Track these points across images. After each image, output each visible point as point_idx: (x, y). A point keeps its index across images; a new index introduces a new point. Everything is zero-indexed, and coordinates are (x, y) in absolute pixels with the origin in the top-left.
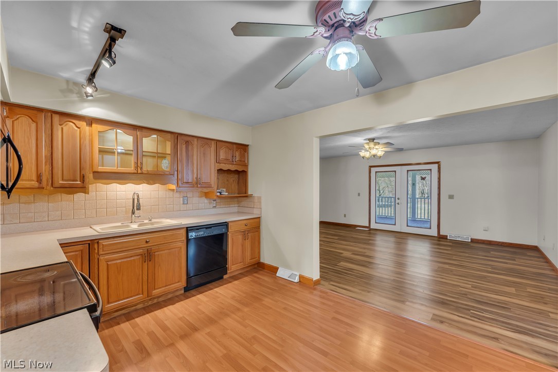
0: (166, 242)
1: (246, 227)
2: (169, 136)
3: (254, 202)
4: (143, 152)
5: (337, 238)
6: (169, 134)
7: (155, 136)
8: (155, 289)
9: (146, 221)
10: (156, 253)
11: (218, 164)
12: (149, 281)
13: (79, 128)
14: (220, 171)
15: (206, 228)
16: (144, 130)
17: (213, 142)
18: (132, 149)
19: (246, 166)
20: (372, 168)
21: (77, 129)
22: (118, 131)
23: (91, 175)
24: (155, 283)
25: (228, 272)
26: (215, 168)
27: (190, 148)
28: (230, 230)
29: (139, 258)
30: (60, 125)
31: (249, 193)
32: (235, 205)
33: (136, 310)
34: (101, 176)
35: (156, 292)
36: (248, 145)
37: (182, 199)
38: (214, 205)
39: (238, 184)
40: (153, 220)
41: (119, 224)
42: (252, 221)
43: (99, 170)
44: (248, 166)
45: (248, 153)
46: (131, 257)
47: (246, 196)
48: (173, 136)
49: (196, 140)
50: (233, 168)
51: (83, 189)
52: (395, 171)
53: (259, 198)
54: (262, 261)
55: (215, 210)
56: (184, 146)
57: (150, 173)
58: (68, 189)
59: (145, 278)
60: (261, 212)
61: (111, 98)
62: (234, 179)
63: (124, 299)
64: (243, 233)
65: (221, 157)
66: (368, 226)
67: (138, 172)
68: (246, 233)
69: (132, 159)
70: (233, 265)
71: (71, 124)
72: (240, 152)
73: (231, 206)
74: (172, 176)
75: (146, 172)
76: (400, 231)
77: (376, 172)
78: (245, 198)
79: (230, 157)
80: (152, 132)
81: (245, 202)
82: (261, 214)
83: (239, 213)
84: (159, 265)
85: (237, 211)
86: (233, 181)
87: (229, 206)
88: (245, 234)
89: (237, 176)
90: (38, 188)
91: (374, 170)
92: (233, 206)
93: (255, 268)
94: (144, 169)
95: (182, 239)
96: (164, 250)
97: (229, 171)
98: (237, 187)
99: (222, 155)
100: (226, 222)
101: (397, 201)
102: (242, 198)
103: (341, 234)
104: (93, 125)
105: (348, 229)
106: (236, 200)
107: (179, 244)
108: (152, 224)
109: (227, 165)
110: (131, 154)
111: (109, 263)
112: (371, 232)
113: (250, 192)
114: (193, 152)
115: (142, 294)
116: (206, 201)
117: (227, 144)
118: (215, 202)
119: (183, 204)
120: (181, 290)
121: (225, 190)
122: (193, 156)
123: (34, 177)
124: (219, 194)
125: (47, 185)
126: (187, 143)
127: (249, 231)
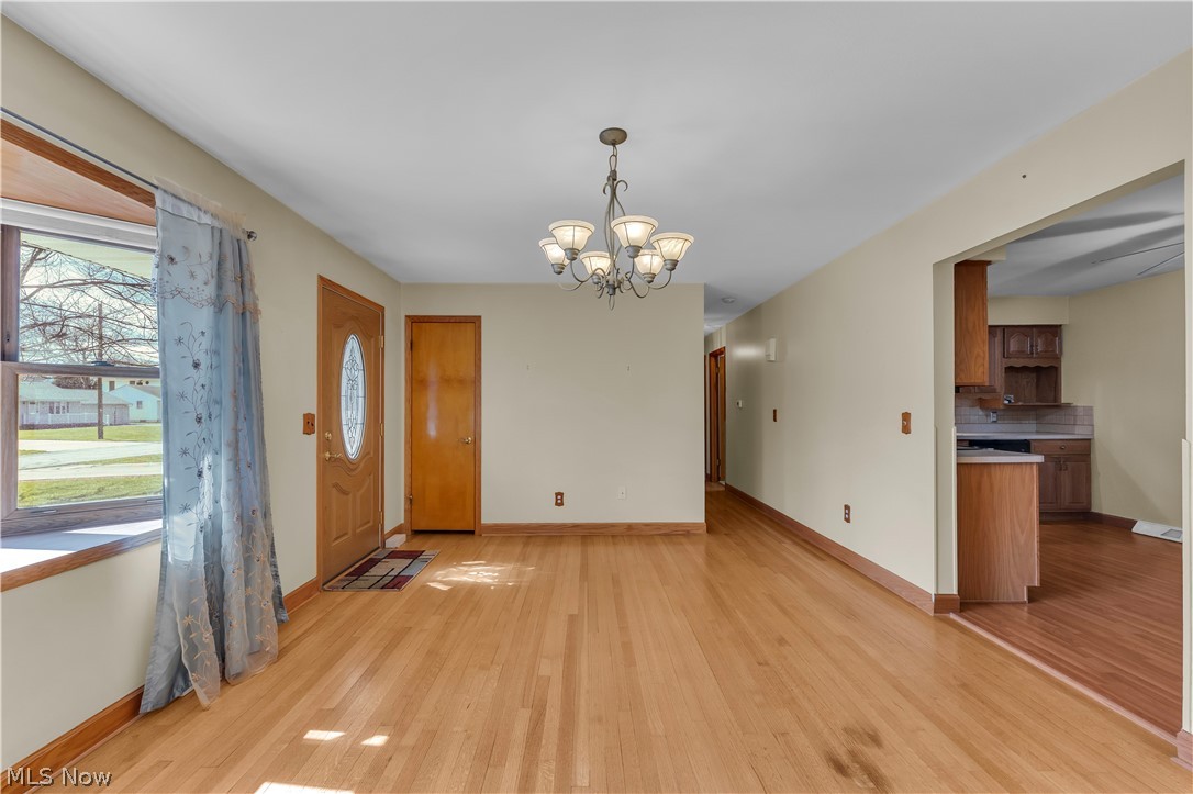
1: (1061, 453)
3: (1075, 416)
11: (1007, 360)
14: (1010, 369)
17: (998, 330)
19: (1058, 358)
26: (1001, 366)
32: (1032, 421)
36: (1061, 327)
39: (1037, 387)
42: (1073, 443)
45: (1060, 338)
47: (1057, 406)
50: (1032, 363)
53: (1089, 410)
54: (1095, 509)
55: (994, 425)
60: (1093, 431)
62: (1029, 380)
65: (1011, 350)
68: (1063, 460)
72: (1046, 339)
73: (1024, 422)
78: (1053, 410)
79: (1027, 348)
81: (1053, 416)
82: (1092, 434)
86: (1028, 383)
87: (1019, 422)
88: (1060, 462)
89: (1034, 375)
92: (1028, 422)
97: (1024, 369)
98: (1034, 392)
99: (1014, 346)
102: (1046, 409)
106: (1033, 412)
109: (1021, 360)
113: (1064, 400)
116: (982, 413)
117: (1022, 329)
118: (996, 416)
124: (1007, 402)
127: (1067, 459)
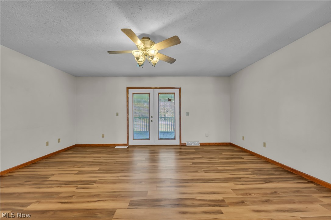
5: (96, 168)
20: (129, 90)
52: (149, 93)
66: (126, 143)
76: (153, 144)
77: (133, 93)
91: (131, 91)
101: (151, 119)
103: (101, 160)
105: (108, 150)
112: (130, 149)
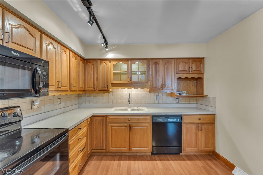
0: (139, 122)
1: (199, 121)
2: (145, 61)
3: (209, 102)
4: (132, 72)
6: (145, 60)
7: (138, 63)
8: (133, 148)
9: (136, 108)
10: (134, 127)
11: (178, 74)
12: (130, 142)
13: (106, 64)
14: (179, 79)
15: (165, 117)
16: (132, 60)
17: (173, 60)
18: (127, 71)
19: (203, 74)
21: (105, 65)
22: (121, 63)
23: (111, 85)
24: (133, 144)
25: (183, 151)
26: (175, 77)
27: (157, 66)
28: (184, 121)
29: (125, 128)
30: (100, 64)
31: (205, 95)
32: (194, 103)
33: (125, 155)
34: (114, 85)
35: (134, 149)
36: (204, 58)
37: (155, 97)
38: (177, 102)
39: (197, 87)
40: (139, 108)
41: (124, 108)
42: (205, 116)
43: (113, 82)
44: (203, 73)
45: (203, 64)
46: (122, 126)
48: (147, 60)
49: (161, 61)
50: (190, 76)
51: (107, 91)
53: (214, 99)
54: (217, 151)
55: (177, 105)
56: (154, 66)
57: (135, 82)
58: (103, 91)
59: (128, 140)
60: (216, 110)
61: (118, 48)
62: (193, 84)
63: (118, 148)
64: (196, 125)
65: (180, 70)
67: (129, 82)
68: (200, 125)
69: (126, 76)
70: (187, 147)
71: (104, 63)
72: (196, 64)
73: (190, 103)
74: (147, 84)
75: (133, 82)
78: (202, 98)
79: (187, 69)
80: (136, 60)
81: (202, 101)
82: (215, 112)
83: (197, 108)
84: (136, 135)
85: (196, 107)
86: (192, 85)
87: (189, 103)
88: (198, 126)
89: (195, 82)
90: (94, 91)
92: (193, 103)
93: (210, 155)
94: (133, 80)
95: (149, 122)
96: (138, 127)
97: (186, 78)
98: (195, 90)
99: (181, 68)
100: (181, 115)
102: (200, 98)
104: (111, 62)
106: (195, 99)
107: (147, 125)
108: (138, 110)
109: (185, 75)
110: (126, 74)
111: (112, 127)
113: (206, 93)
114: (159, 69)
115: (127, 148)
116: (171, 99)
117: (184, 60)
118: (178, 100)
119: (156, 100)
120: (149, 152)
121: (185, 92)
122: (159, 71)
123: (93, 87)
124: (178, 94)
125: (97, 89)
126: (156, 63)
127: (202, 124)
